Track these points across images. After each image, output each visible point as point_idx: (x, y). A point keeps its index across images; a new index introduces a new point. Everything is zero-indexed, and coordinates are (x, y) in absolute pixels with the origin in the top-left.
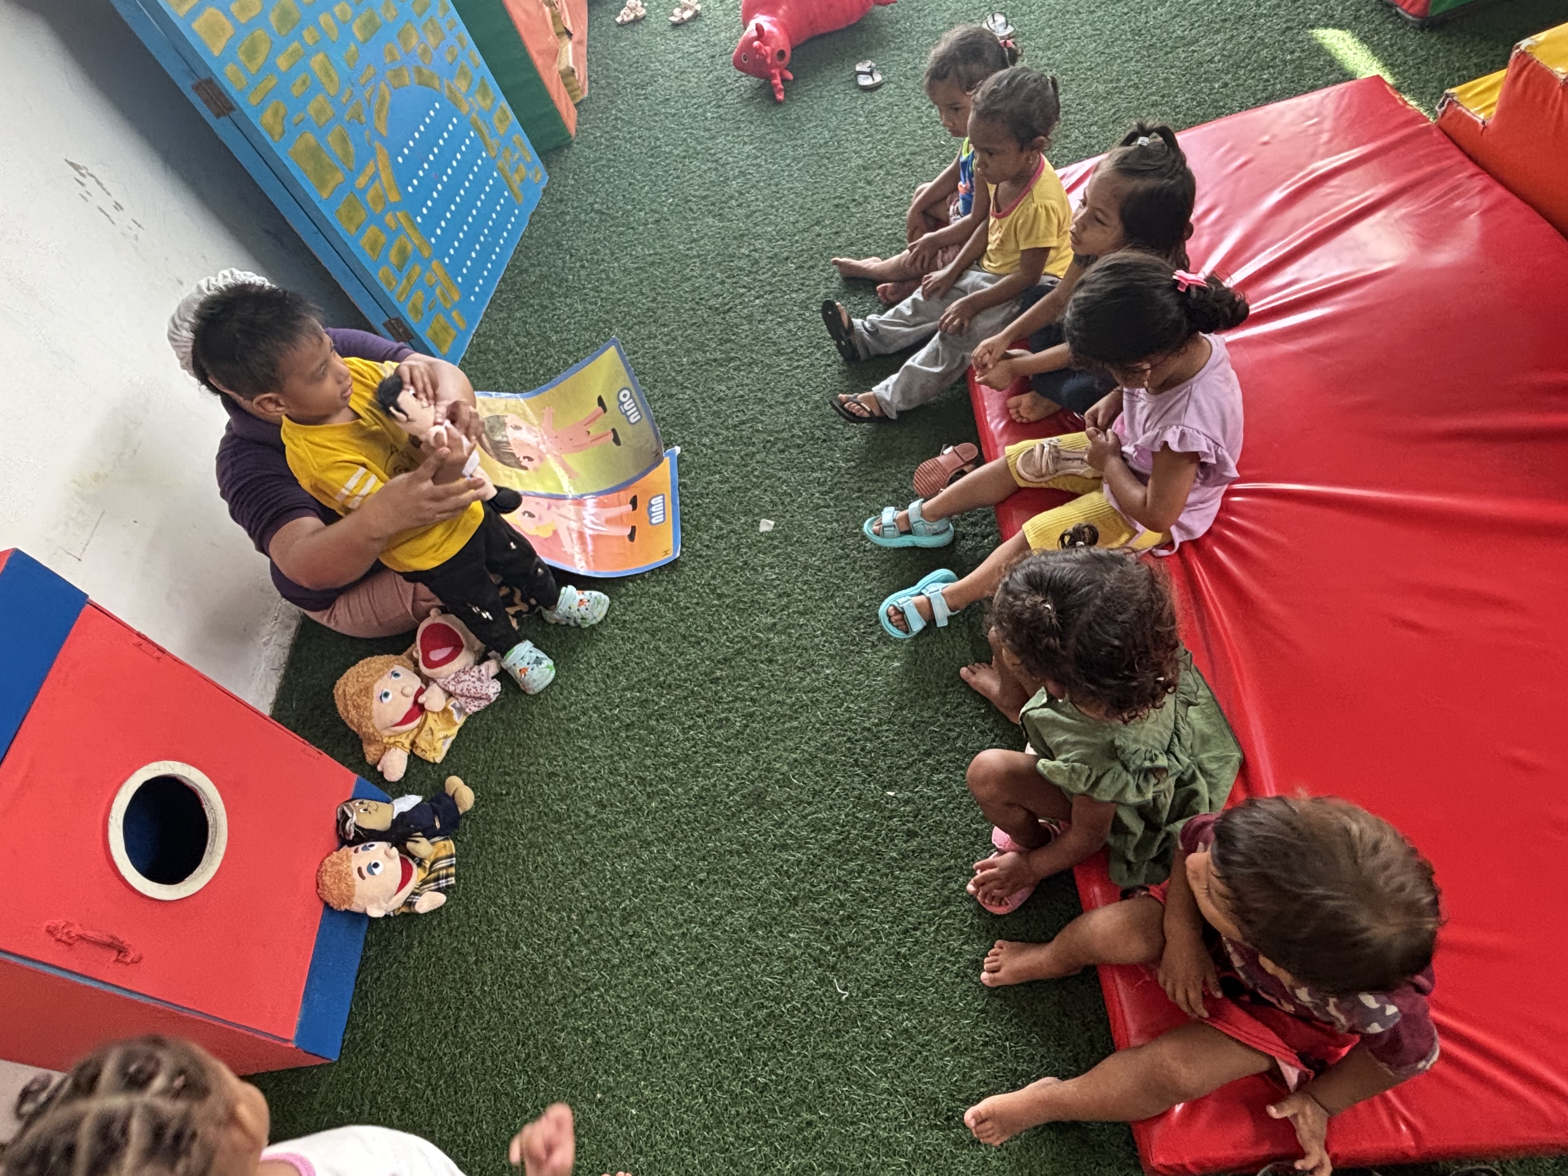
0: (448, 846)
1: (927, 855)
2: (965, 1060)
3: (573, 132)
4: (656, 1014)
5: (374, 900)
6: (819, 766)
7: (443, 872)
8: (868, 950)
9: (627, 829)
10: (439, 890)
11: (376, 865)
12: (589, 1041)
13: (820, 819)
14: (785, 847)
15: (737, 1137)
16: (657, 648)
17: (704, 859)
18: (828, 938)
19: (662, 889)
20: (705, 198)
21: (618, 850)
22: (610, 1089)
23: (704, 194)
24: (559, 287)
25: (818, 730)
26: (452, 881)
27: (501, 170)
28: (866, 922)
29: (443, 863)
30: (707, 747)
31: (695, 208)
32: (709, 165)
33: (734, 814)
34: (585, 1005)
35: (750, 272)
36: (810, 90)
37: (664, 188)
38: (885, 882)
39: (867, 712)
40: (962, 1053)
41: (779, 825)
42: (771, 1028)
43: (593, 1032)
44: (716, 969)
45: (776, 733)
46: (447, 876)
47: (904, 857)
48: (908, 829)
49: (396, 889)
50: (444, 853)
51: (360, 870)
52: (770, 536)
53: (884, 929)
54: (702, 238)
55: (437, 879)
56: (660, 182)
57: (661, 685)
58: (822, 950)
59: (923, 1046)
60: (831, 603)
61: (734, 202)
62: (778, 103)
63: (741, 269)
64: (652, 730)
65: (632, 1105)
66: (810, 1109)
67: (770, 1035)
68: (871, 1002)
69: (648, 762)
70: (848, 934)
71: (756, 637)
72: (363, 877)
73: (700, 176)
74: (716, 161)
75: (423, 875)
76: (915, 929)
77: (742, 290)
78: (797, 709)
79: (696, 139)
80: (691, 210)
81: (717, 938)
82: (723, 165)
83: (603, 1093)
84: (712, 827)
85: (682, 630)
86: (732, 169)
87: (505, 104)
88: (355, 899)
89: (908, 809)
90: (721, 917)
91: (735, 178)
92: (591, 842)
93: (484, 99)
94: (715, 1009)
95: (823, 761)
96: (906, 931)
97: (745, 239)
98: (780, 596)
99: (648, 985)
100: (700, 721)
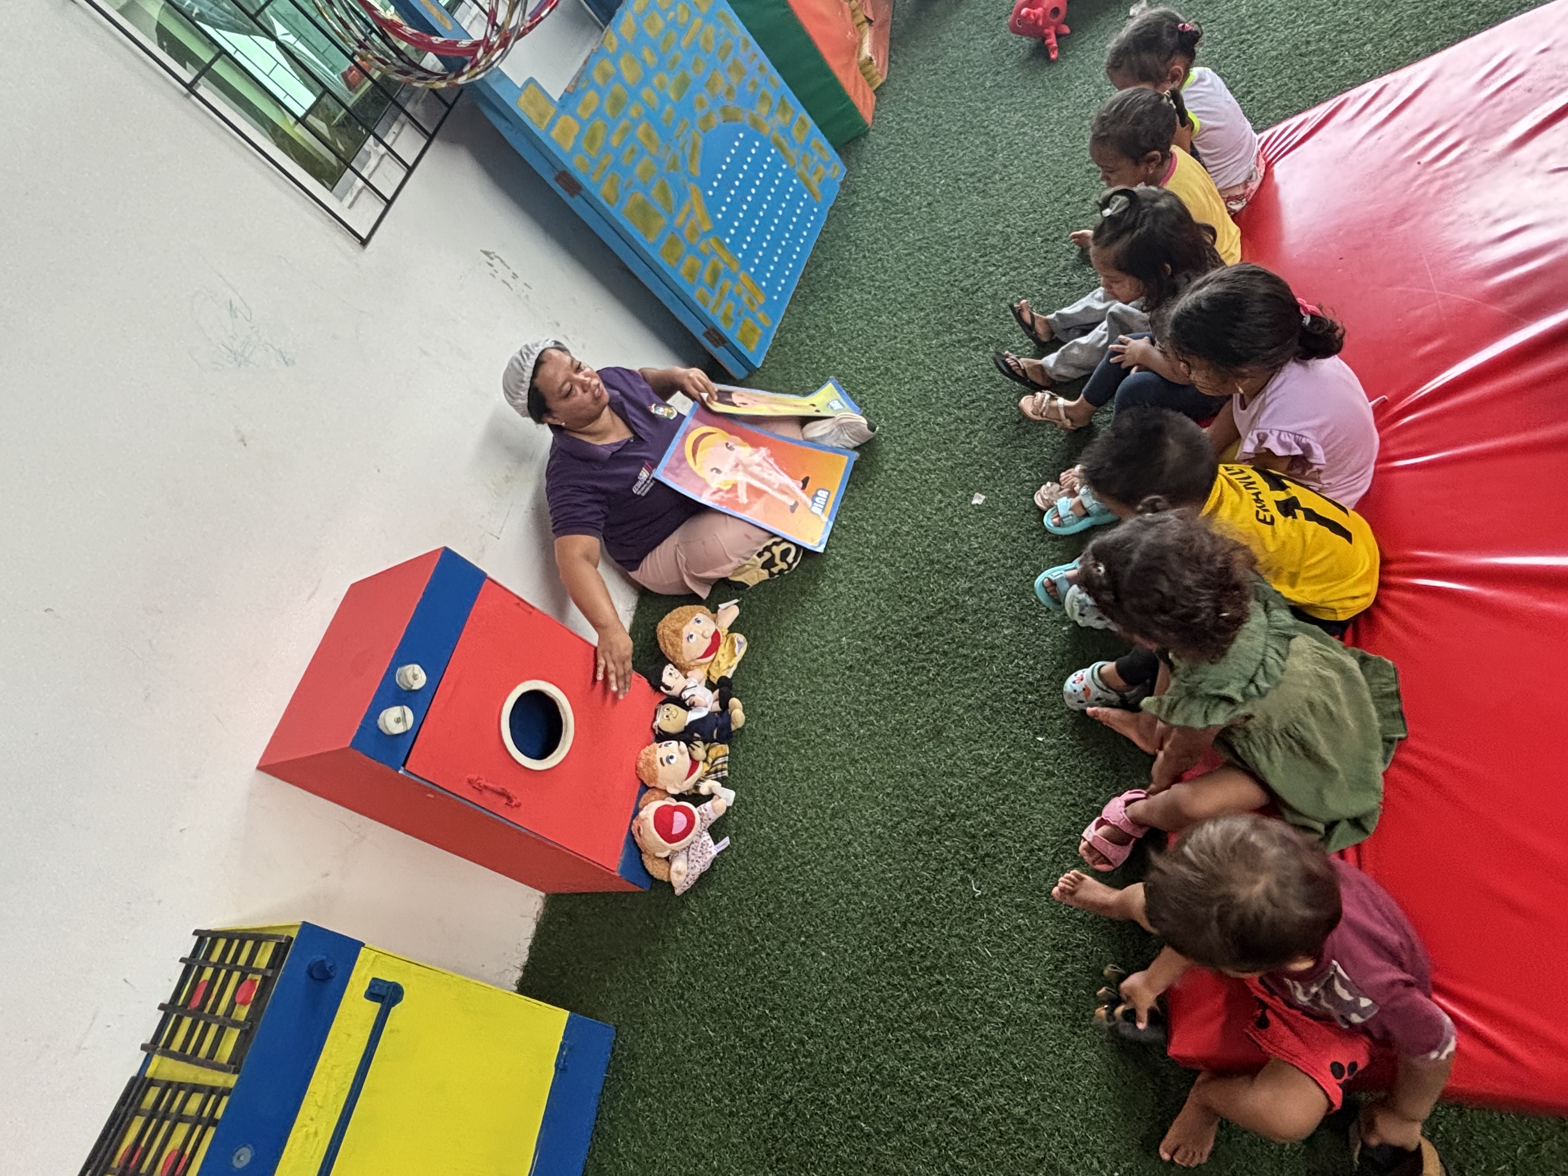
0: (725, 748)
1: (1059, 792)
2: (1060, 955)
3: (869, 120)
4: (845, 888)
5: (671, 782)
6: (987, 712)
7: (720, 767)
8: (1001, 861)
9: (841, 749)
10: (717, 780)
11: (672, 757)
12: (800, 900)
13: (981, 755)
14: (952, 774)
15: (888, 983)
16: (879, 605)
17: (892, 777)
18: (972, 848)
19: (861, 797)
20: (972, 175)
21: (835, 764)
22: (811, 935)
23: (973, 170)
24: (844, 278)
25: (991, 682)
26: (726, 773)
27: (801, 176)
28: (1002, 839)
29: (720, 760)
30: (905, 690)
31: (962, 186)
32: (981, 138)
33: (918, 745)
34: (800, 874)
35: (1001, 249)
36: (1083, 43)
37: (939, 168)
38: (1023, 811)
39: (1033, 668)
40: (1058, 950)
41: (950, 757)
42: (922, 910)
43: (803, 895)
44: (890, 861)
45: (959, 682)
46: (722, 770)
47: (1042, 792)
48: (1048, 770)
49: (685, 775)
50: (721, 754)
51: (661, 760)
52: (979, 509)
53: (1015, 847)
54: (965, 217)
55: (716, 772)
56: (936, 163)
57: (877, 637)
58: (966, 858)
59: (1030, 940)
60: (1018, 571)
61: (997, 177)
62: (1051, 62)
63: (993, 247)
64: (867, 673)
65: (823, 949)
66: (942, 974)
67: (922, 915)
68: (996, 902)
69: (862, 698)
70: (987, 847)
71: (955, 599)
72: (663, 764)
73: (971, 152)
74: (988, 134)
75: (707, 768)
76: (1040, 850)
77: (991, 269)
78: (978, 662)
79: (973, 113)
80: (960, 189)
81: (894, 838)
82: (994, 137)
83: (806, 938)
84: (901, 753)
85: (900, 592)
86: (1001, 141)
87: (804, 114)
88: (659, 780)
89: (1051, 752)
90: (898, 823)
91: (1003, 149)
92: (817, 755)
93: (784, 115)
94: (886, 890)
95: (991, 708)
96: (1032, 851)
97: (1002, 214)
98: (979, 563)
99: (843, 866)
100: (902, 667)
